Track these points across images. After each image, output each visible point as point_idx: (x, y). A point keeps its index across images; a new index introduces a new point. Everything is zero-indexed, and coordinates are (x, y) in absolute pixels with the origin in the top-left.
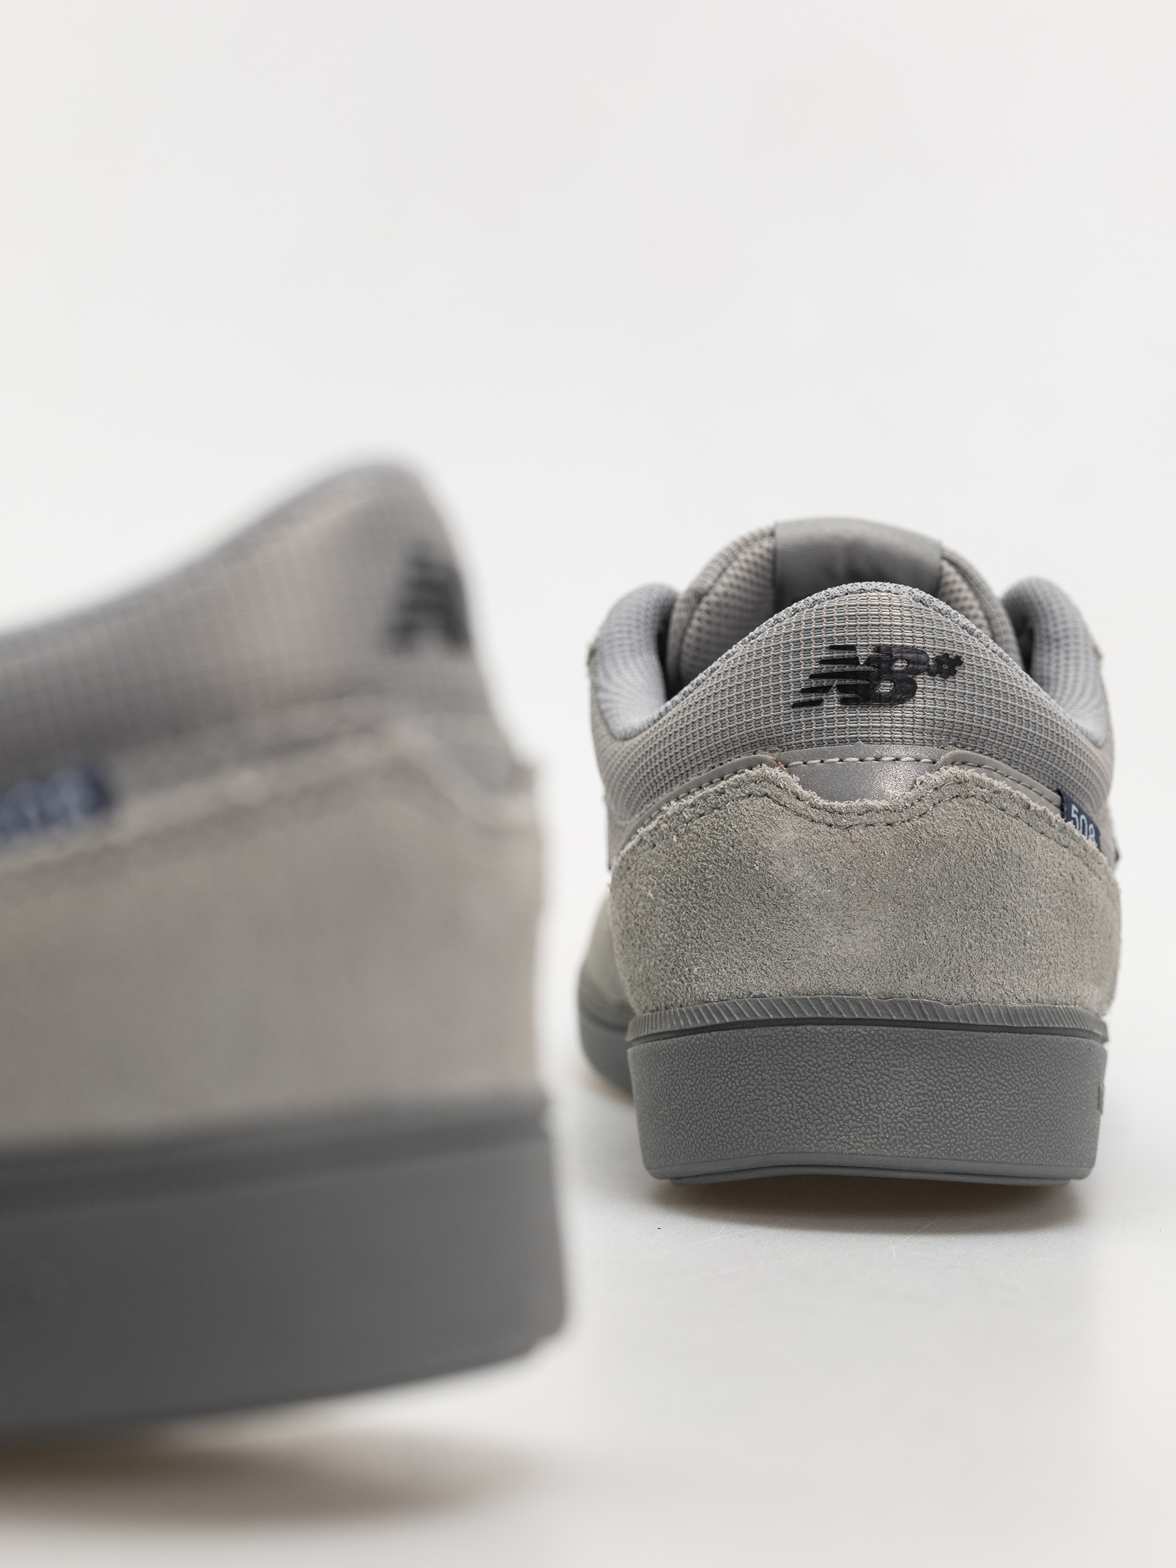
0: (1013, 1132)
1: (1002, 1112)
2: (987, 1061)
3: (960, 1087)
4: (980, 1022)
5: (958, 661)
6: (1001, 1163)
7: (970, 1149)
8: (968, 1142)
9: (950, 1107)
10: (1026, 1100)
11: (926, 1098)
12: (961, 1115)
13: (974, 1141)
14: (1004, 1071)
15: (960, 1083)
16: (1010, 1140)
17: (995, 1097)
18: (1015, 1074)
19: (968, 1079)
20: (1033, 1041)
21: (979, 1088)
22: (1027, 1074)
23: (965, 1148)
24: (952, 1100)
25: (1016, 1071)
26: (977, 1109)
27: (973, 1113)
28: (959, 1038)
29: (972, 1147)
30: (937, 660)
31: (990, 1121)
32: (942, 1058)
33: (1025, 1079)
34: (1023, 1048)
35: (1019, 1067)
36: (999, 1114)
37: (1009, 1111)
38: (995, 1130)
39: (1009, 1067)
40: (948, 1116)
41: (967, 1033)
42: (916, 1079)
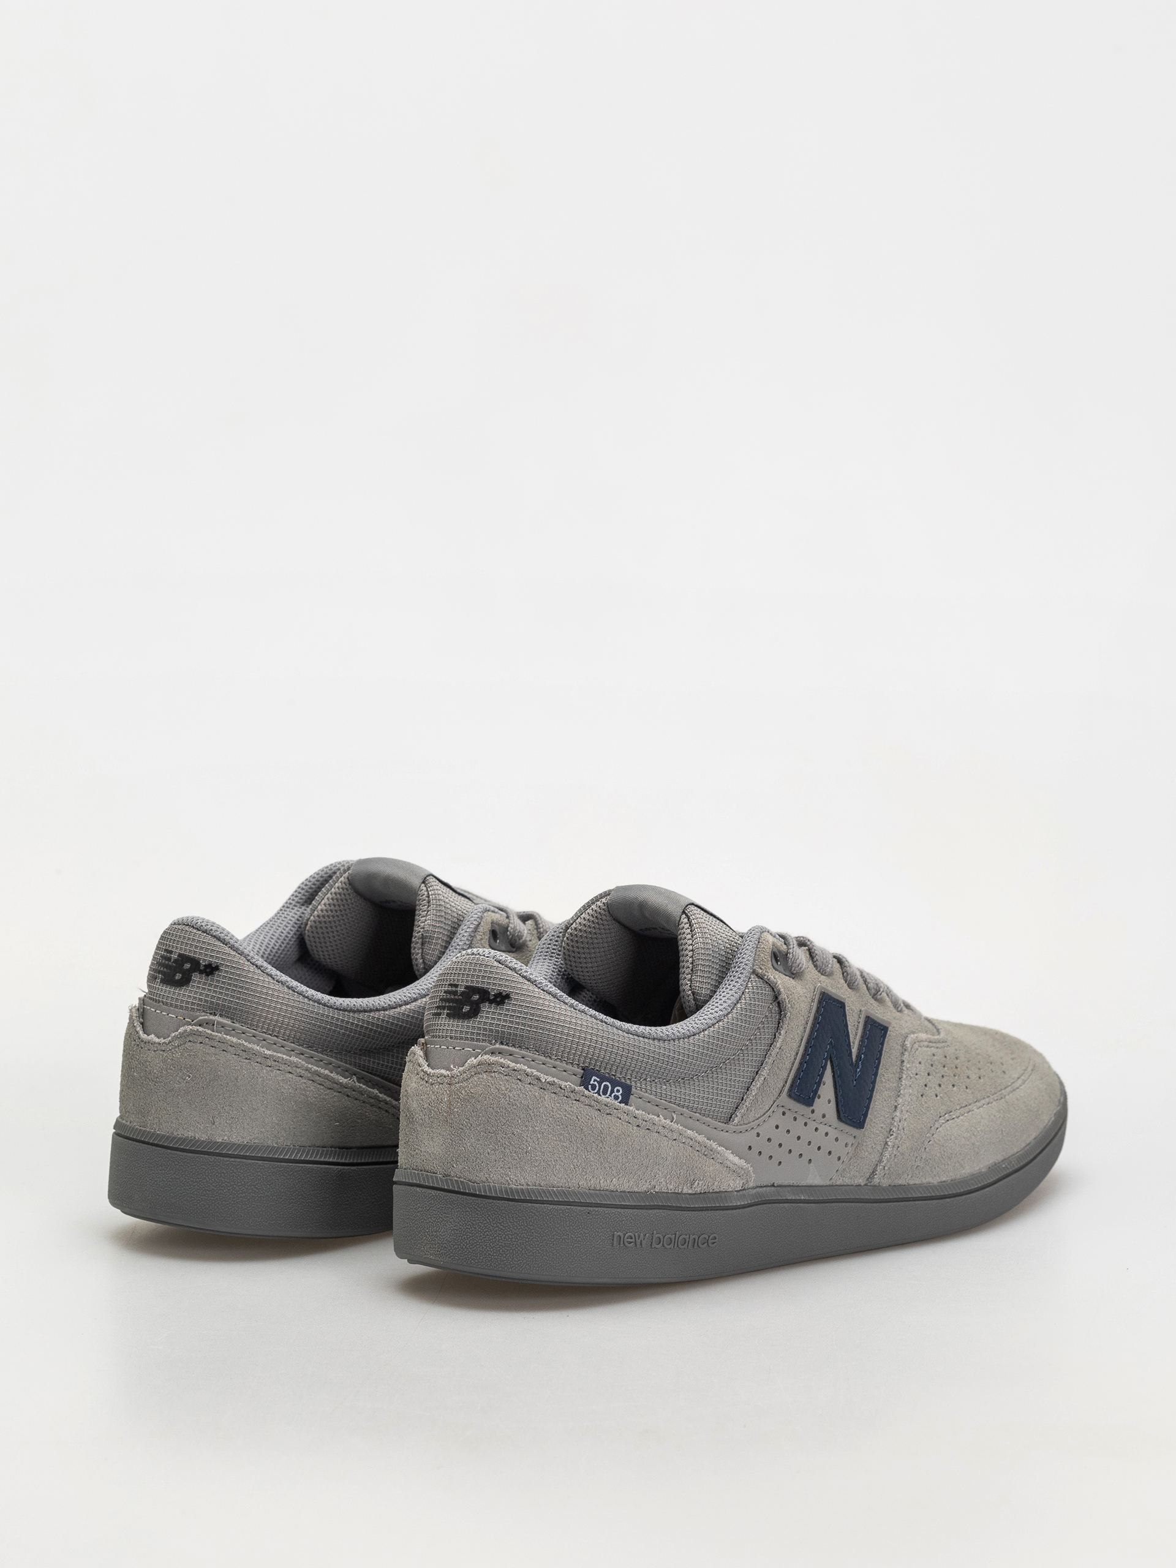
0: (506, 1255)
1: (500, 1244)
2: (493, 1216)
3: (476, 1228)
4: (488, 1194)
5: (508, 996)
6: (499, 1271)
7: (479, 1262)
8: (478, 1258)
9: (469, 1238)
10: (517, 1238)
11: (458, 1232)
12: (475, 1243)
13: (482, 1258)
14: (503, 1222)
15: (476, 1226)
16: (505, 1259)
17: (495, 1235)
18: (510, 1224)
19: (480, 1224)
20: (524, 1207)
21: (486, 1230)
22: (519, 1224)
23: (476, 1261)
24: (471, 1235)
25: (511, 1223)
26: (484, 1241)
27: (482, 1242)
28: (477, 1202)
29: (481, 1261)
30: (496, 996)
31: (492, 1248)
32: (467, 1211)
33: (517, 1227)
34: (516, 1210)
35: (513, 1220)
36: (498, 1245)
37: (505, 1244)
38: (494, 1253)
39: (506, 1219)
40: (468, 1243)
41: (482, 1199)
42: (454, 1221)
